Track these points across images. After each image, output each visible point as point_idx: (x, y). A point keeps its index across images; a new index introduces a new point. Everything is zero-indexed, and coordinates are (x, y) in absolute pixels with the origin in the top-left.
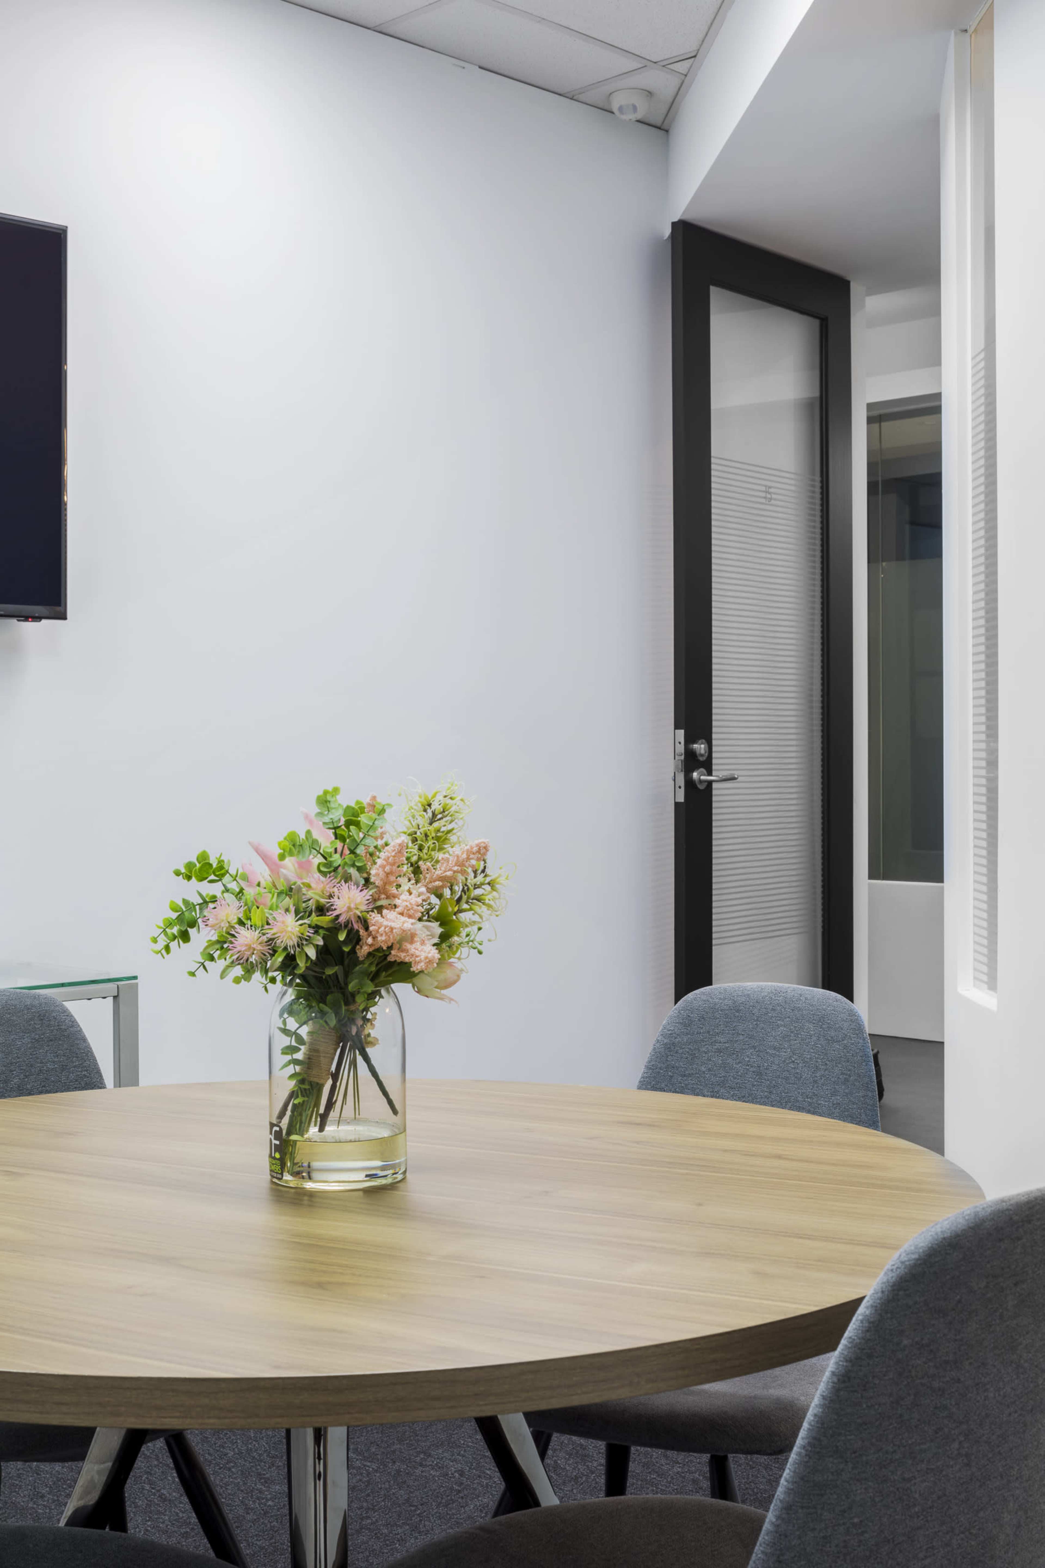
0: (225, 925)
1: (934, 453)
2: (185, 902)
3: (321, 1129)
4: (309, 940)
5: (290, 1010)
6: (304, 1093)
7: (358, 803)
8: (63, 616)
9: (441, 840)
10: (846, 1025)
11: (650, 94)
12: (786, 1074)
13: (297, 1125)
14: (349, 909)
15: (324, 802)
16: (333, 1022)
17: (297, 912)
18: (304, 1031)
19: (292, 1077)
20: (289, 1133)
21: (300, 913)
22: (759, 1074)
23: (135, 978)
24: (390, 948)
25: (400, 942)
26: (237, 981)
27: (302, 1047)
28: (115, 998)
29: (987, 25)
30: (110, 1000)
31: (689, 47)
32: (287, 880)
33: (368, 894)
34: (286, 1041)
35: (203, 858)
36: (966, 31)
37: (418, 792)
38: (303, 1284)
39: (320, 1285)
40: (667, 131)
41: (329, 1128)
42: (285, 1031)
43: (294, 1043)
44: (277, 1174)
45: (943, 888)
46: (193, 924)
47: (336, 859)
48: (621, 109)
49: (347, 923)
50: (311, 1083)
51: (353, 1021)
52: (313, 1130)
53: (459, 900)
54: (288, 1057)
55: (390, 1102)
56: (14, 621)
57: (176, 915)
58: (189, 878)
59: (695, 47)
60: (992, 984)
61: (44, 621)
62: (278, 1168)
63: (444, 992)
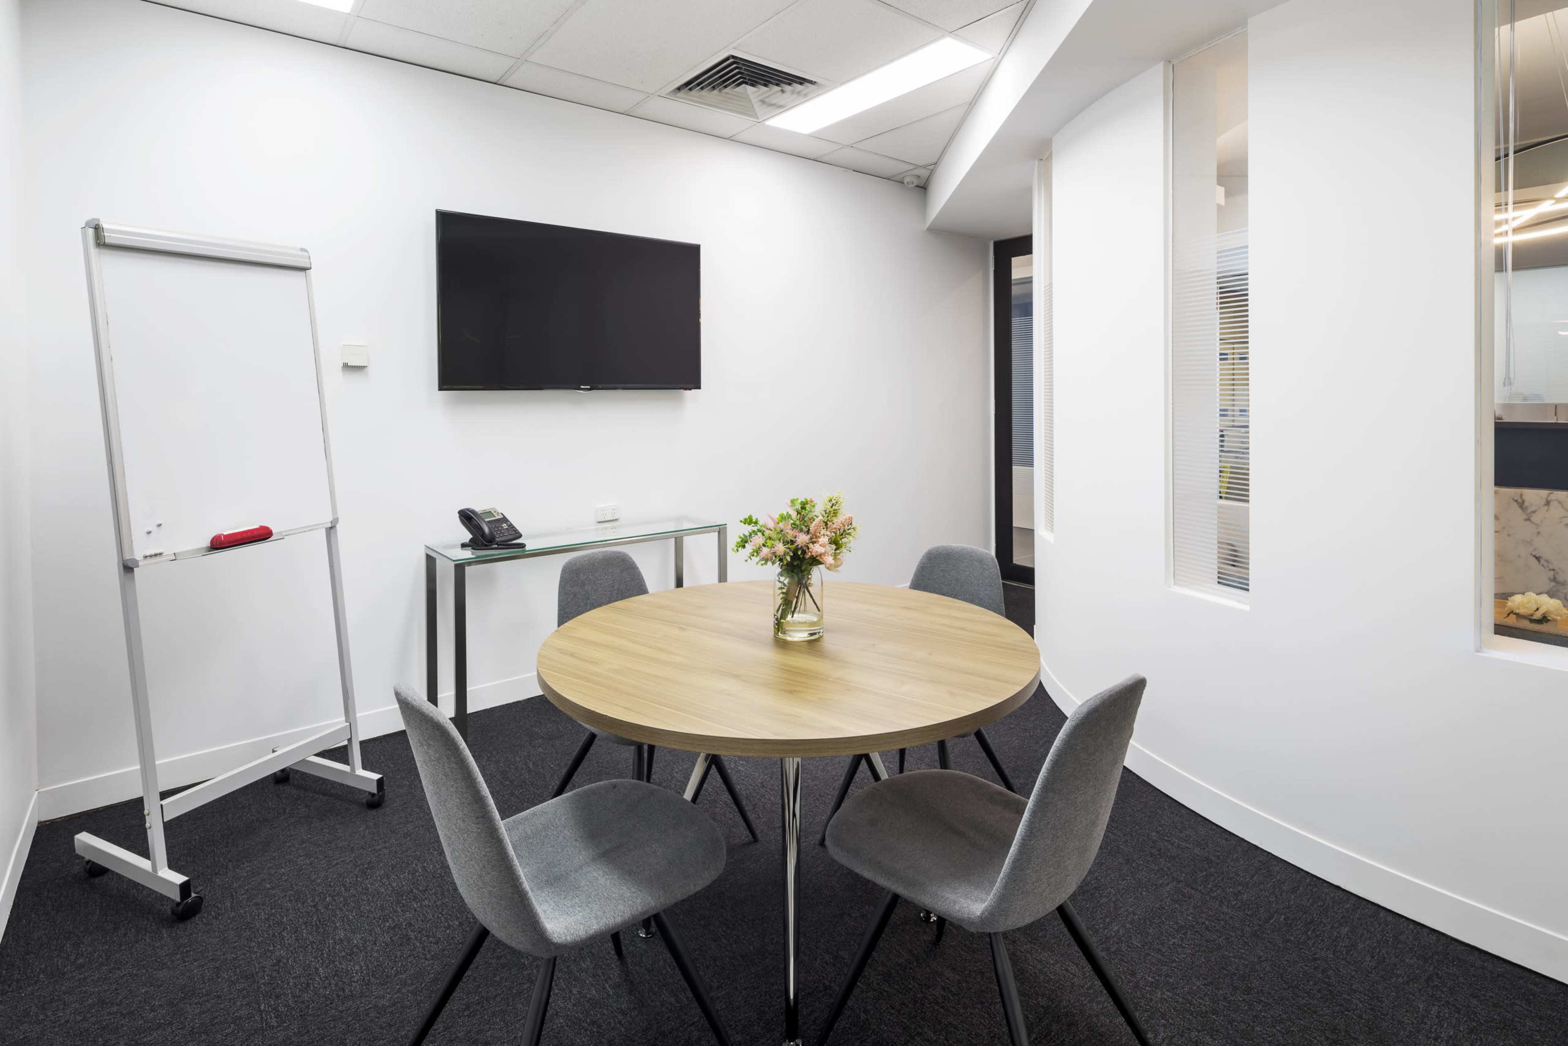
0: (758, 546)
1: (1030, 295)
2: (744, 535)
3: (792, 617)
4: (788, 554)
5: (781, 574)
6: (786, 604)
7: (806, 499)
8: (699, 388)
9: (835, 513)
10: (990, 564)
11: (919, 177)
12: (967, 581)
13: (784, 616)
14: (802, 543)
15: (793, 501)
16: (796, 579)
17: (783, 543)
18: (786, 582)
19: (782, 598)
20: (781, 618)
21: (786, 543)
22: (957, 581)
23: (726, 524)
24: (817, 556)
25: (820, 555)
26: (762, 565)
27: (786, 588)
28: (719, 532)
29: (1050, 157)
30: (717, 533)
31: (934, 160)
32: (780, 528)
33: (809, 536)
34: (780, 585)
35: (750, 518)
36: (1042, 160)
37: (827, 496)
38: (785, 691)
39: (791, 692)
40: (926, 189)
41: (795, 615)
42: (780, 582)
43: (783, 586)
44: (776, 633)
45: (1033, 470)
46: (746, 542)
47: (798, 522)
48: (907, 183)
49: (801, 547)
50: (789, 601)
51: (804, 579)
52: (790, 616)
53: (842, 535)
54: (780, 591)
55: (817, 607)
56: (682, 390)
57: (741, 539)
58: (745, 524)
59: (936, 161)
60: (1052, 530)
61: (693, 390)
62: (776, 631)
63: (838, 569)
